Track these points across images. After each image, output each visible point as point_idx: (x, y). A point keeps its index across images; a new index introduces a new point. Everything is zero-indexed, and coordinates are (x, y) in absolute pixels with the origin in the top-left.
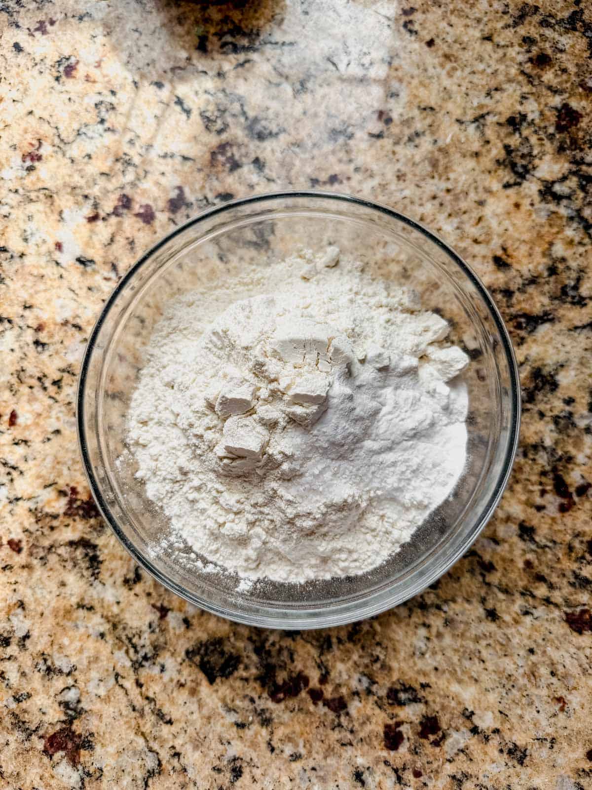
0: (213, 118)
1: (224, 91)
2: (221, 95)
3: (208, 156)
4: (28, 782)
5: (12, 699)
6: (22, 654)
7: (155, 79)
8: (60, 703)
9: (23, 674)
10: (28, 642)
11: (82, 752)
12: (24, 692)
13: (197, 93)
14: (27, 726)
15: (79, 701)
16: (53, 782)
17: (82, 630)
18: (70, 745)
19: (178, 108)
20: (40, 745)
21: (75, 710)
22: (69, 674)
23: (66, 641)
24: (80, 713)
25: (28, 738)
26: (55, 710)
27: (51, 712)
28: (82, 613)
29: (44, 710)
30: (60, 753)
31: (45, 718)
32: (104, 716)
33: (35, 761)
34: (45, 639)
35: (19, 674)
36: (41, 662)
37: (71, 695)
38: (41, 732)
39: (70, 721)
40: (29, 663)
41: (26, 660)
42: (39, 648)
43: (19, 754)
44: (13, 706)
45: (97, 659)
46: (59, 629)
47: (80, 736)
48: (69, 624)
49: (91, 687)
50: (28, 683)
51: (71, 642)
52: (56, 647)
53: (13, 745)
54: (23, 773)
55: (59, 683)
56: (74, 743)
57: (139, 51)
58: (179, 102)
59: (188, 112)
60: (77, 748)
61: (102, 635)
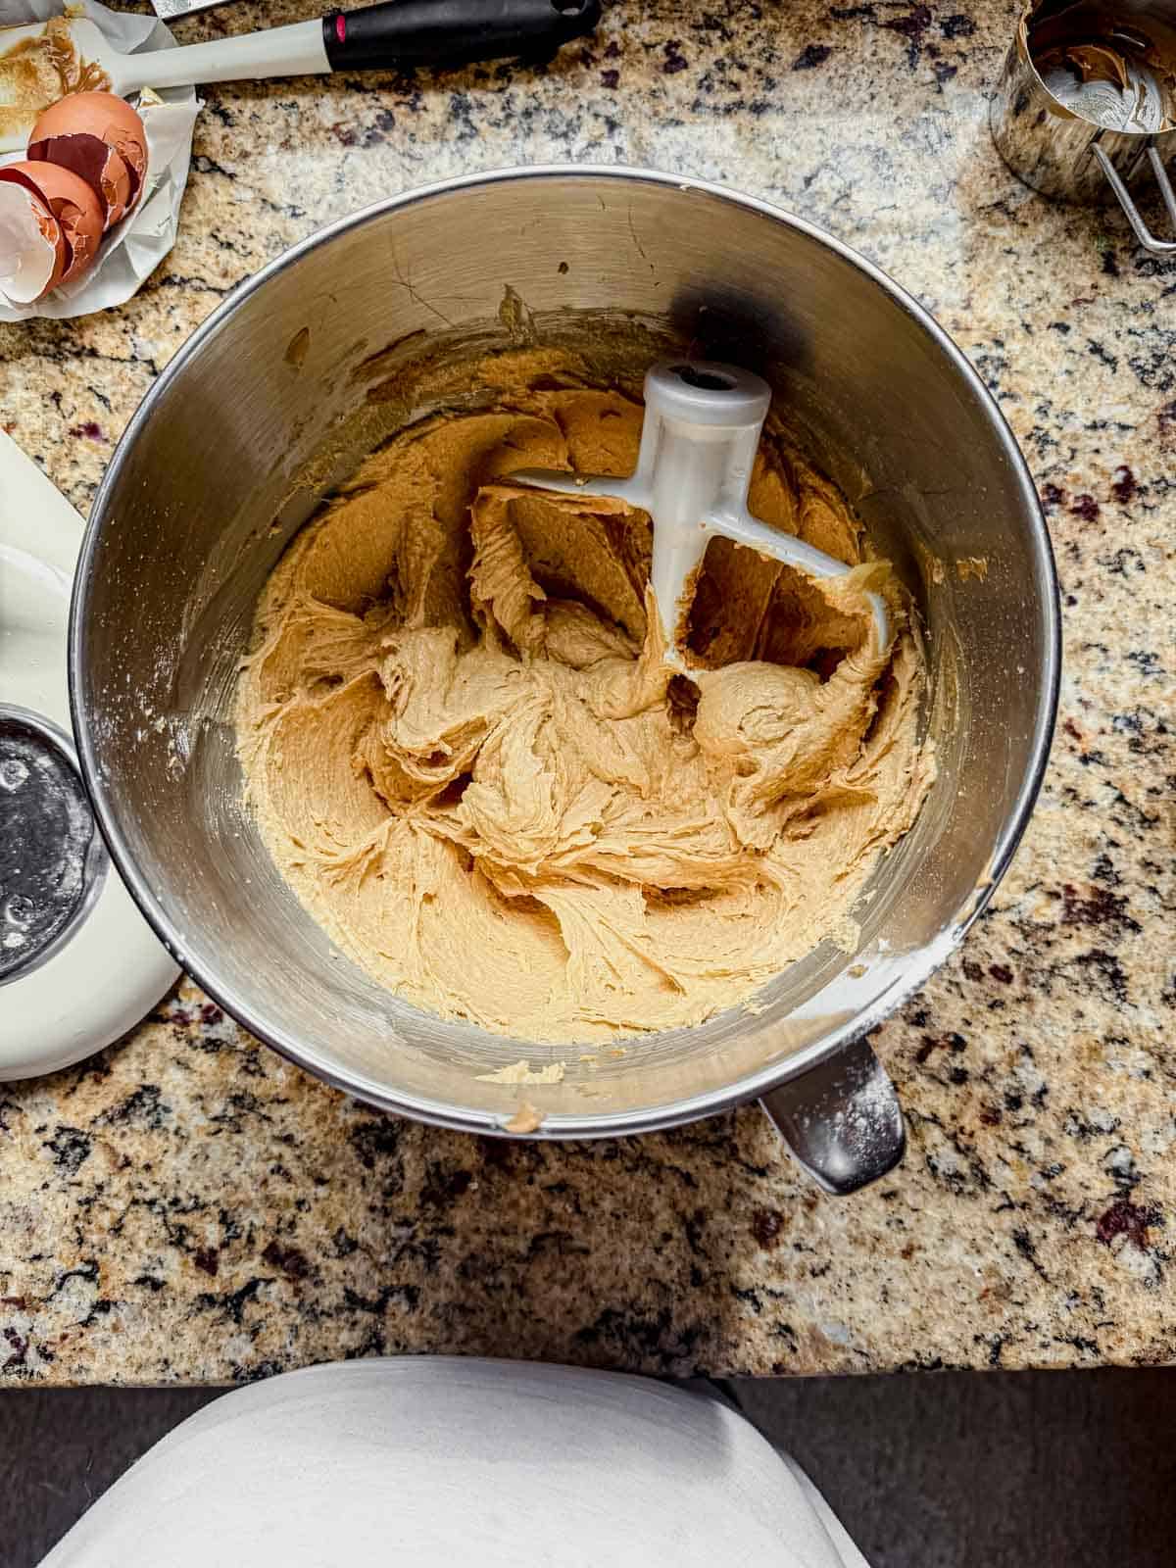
0: (1149, 367)
1: (1154, 327)
2: (1150, 334)
3: (1154, 422)
4: (1084, 1280)
5: (1039, 1176)
6: (1041, 1115)
7: (1054, 318)
8: (1107, 1171)
9: (1049, 1142)
10: (1046, 1099)
11: (1150, 1229)
12: (1055, 1164)
13: (1118, 335)
14: (1066, 1208)
15: (1132, 1164)
16: (1119, 1276)
17: (1119, 1071)
18: (1132, 1223)
19: (1097, 358)
20: (1090, 1230)
21: (1129, 1177)
22: (1111, 1131)
23: (1099, 1089)
24: (1138, 1180)
25: (1072, 1223)
26: (1102, 1181)
27: (1098, 1185)
28: (1113, 1049)
29: (1087, 1183)
30: (1121, 1236)
31: (1090, 1194)
32: (1171, 1178)
33: (1088, 1252)
34: (1071, 1090)
35: (1042, 1143)
36: (1070, 1121)
37: (1120, 1159)
38: (1088, 1213)
39: (1126, 1193)
40: (1054, 1126)
41: (1048, 1123)
42: (1064, 1103)
43: (1063, 1246)
44: (1043, 1185)
45: (1145, 1106)
46: (1086, 1075)
47: (1143, 1209)
48: (1099, 1065)
49: (1145, 1142)
50: (1057, 1153)
51: (1107, 1089)
52: (1087, 1099)
53: (1053, 1237)
54: (1074, 1271)
55: (1100, 1144)
56: (1137, 1219)
57: (1022, 281)
58: (1097, 349)
59: (1111, 361)
60: (1143, 1225)
61: (1147, 1074)
